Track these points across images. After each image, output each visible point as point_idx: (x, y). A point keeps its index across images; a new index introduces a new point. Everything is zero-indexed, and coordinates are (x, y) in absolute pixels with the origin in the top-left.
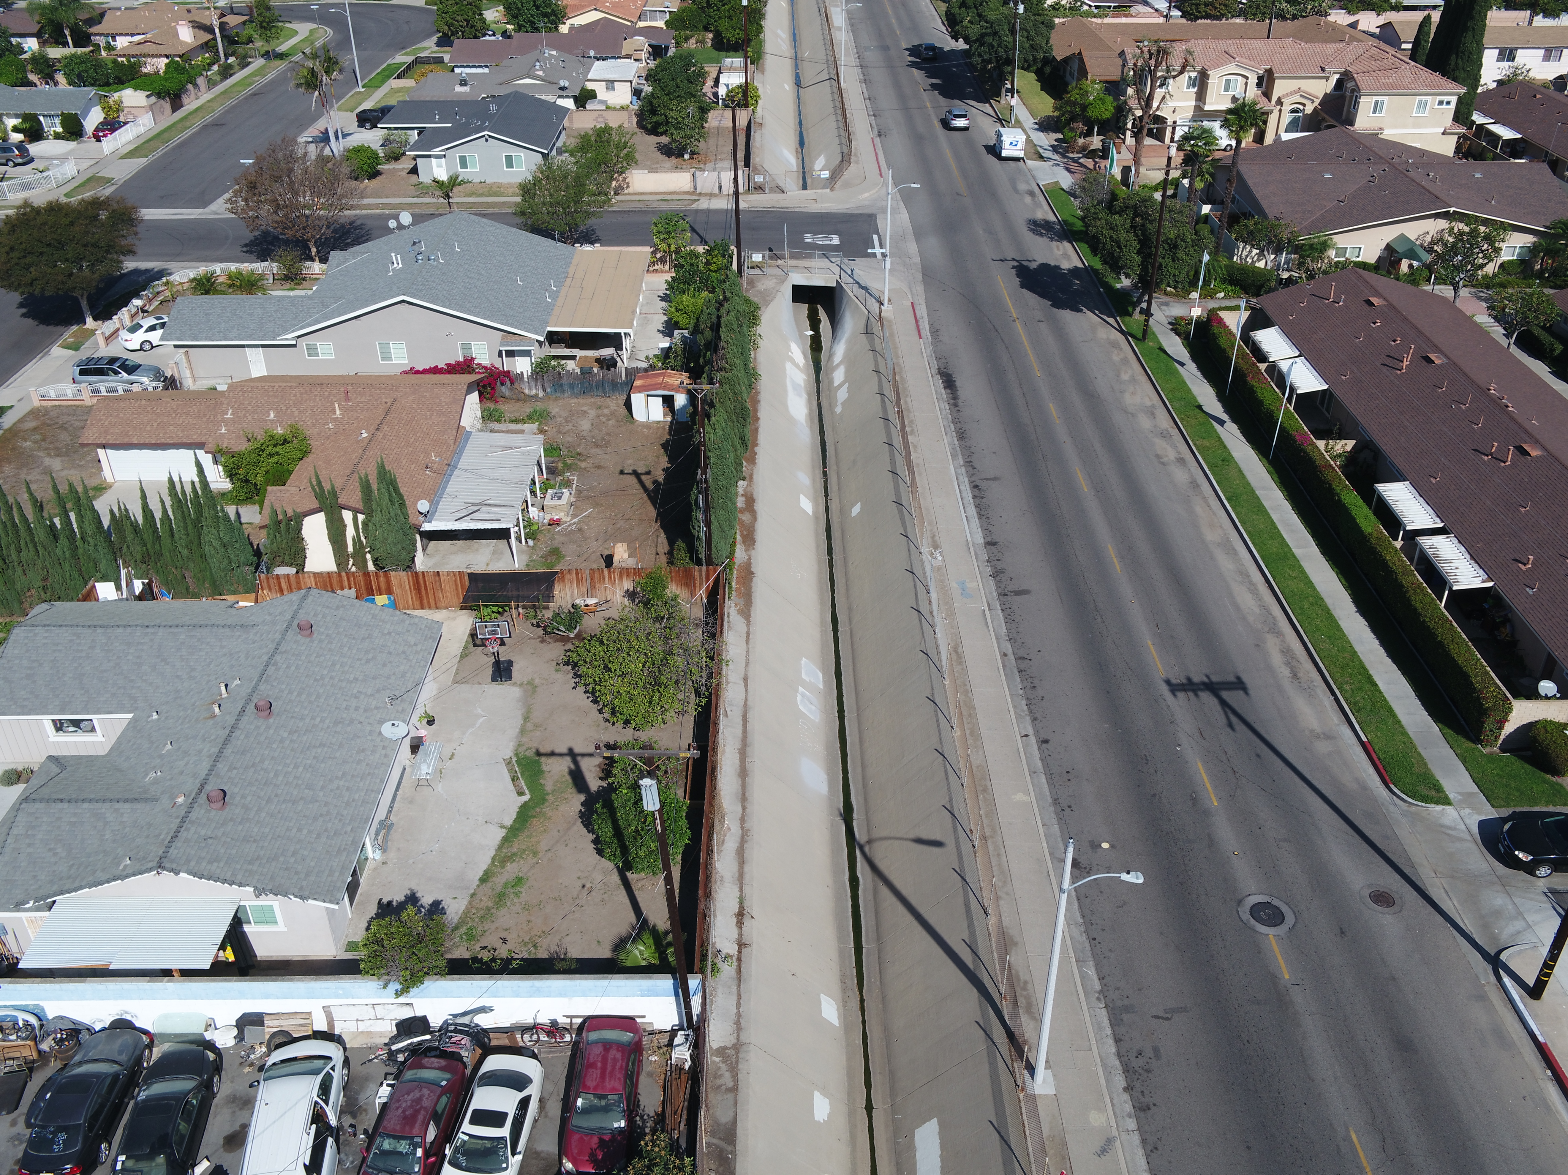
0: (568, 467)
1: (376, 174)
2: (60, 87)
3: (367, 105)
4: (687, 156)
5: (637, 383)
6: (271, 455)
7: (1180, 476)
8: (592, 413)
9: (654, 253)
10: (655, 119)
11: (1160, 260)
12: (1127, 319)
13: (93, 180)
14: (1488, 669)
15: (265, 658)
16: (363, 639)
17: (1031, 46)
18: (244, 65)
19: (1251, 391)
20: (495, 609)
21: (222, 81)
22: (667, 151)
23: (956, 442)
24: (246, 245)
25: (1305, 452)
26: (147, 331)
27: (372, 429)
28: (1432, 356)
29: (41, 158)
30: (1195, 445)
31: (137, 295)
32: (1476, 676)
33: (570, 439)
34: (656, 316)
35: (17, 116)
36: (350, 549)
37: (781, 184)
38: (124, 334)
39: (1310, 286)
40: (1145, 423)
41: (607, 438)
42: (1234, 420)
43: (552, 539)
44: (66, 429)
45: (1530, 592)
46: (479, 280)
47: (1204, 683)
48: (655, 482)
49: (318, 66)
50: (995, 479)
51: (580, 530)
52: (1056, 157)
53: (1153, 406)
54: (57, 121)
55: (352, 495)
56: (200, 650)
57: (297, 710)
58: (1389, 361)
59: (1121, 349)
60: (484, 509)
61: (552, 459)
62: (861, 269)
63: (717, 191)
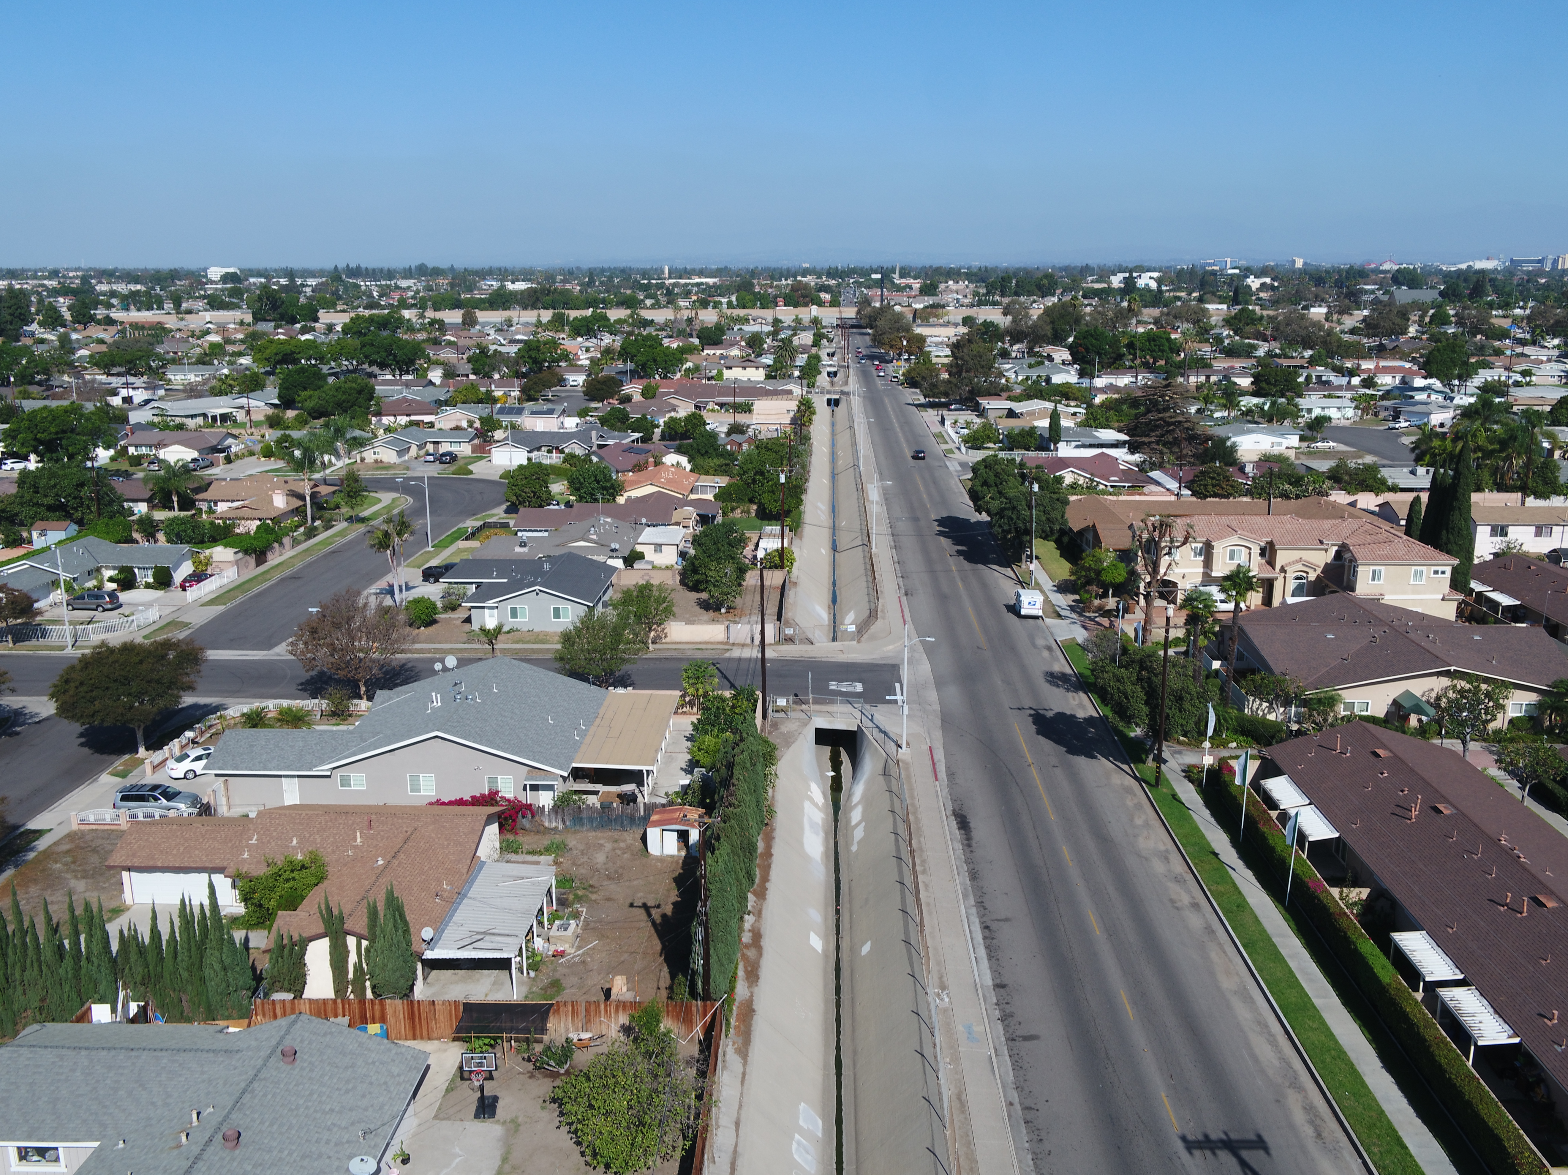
0: (579, 899)
1: (432, 622)
2: (159, 544)
3: (434, 563)
4: (723, 610)
5: (654, 818)
6: (287, 880)
7: (1195, 921)
8: (608, 846)
9: (683, 696)
10: (696, 577)
11: (1167, 711)
12: (1141, 766)
13: (173, 624)
14: (1522, 1132)
15: (243, 1085)
16: (346, 1068)
17: (1048, 519)
18: (328, 527)
19: (1263, 838)
20: (487, 1041)
21: (306, 540)
22: (705, 606)
23: (968, 882)
24: (302, 684)
25: (1319, 900)
26: (193, 761)
27: (389, 857)
28: (1441, 807)
29: (129, 604)
30: (1209, 890)
31: (190, 727)
32: (1509, 1139)
33: (583, 871)
34: (681, 755)
35: (114, 568)
36: (351, 975)
37: (811, 636)
38: (171, 763)
39: (1318, 738)
40: (1159, 867)
41: (620, 871)
42: (1249, 865)
43: (555, 970)
44: (98, 852)
45: (1559, 1049)
46: (512, 718)
47: (1222, 1141)
48: (664, 916)
49: (390, 528)
50: (1007, 920)
51: (583, 962)
52: (1074, 615)
53: (1167, 851)
54: (150, 573)
55: (359, 922)
56: (180, 1075)
57: (266, 1141)
58: (1398, 811)
59: (1135, 795)
60: (487, 938)
61: (563, 890)
62: (881, 714)
63: (749, 641)
